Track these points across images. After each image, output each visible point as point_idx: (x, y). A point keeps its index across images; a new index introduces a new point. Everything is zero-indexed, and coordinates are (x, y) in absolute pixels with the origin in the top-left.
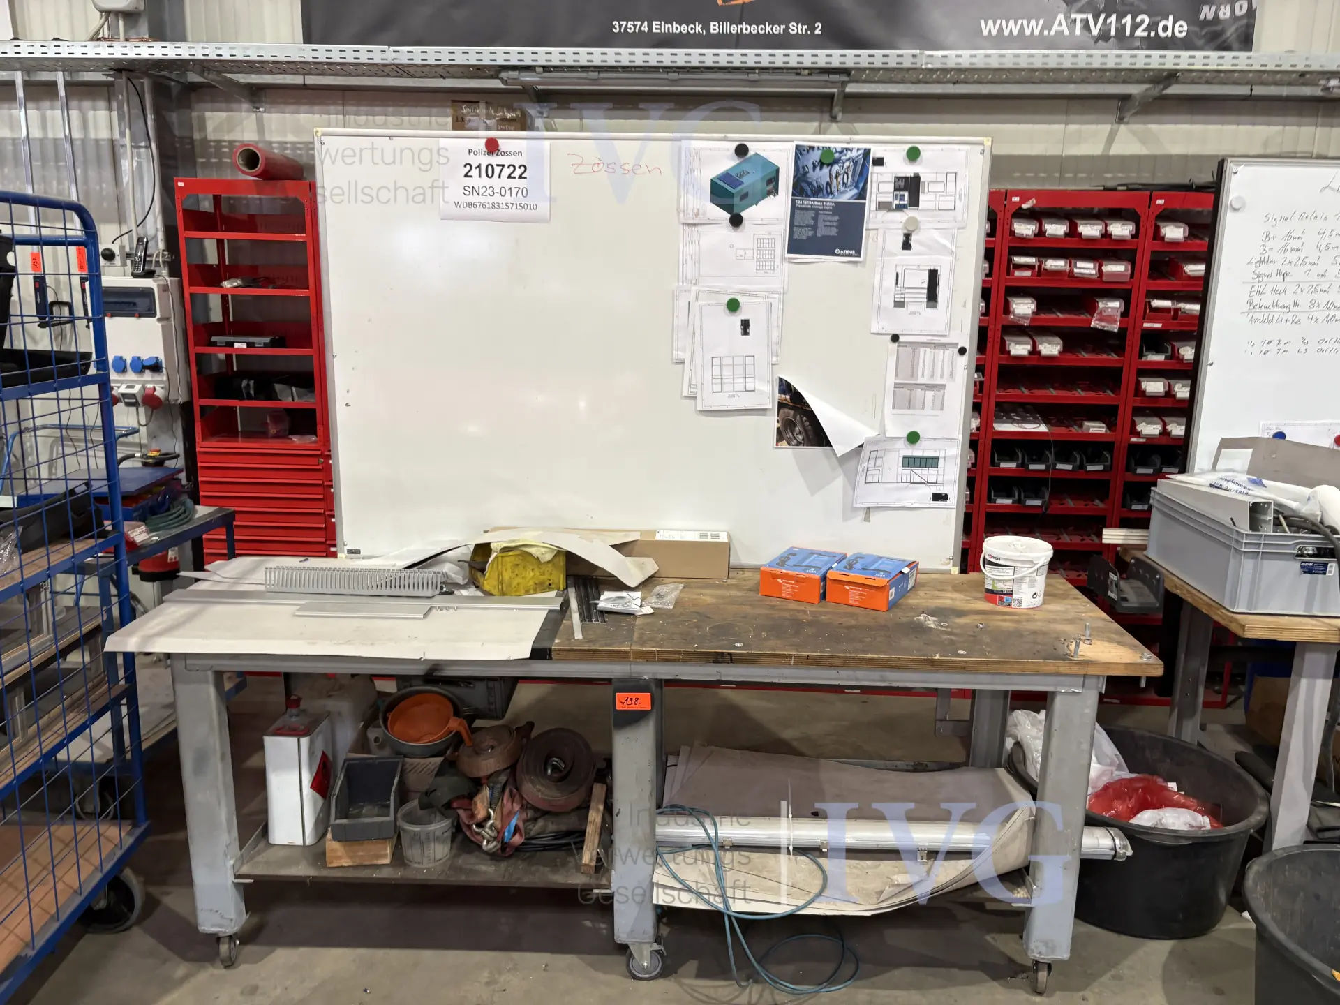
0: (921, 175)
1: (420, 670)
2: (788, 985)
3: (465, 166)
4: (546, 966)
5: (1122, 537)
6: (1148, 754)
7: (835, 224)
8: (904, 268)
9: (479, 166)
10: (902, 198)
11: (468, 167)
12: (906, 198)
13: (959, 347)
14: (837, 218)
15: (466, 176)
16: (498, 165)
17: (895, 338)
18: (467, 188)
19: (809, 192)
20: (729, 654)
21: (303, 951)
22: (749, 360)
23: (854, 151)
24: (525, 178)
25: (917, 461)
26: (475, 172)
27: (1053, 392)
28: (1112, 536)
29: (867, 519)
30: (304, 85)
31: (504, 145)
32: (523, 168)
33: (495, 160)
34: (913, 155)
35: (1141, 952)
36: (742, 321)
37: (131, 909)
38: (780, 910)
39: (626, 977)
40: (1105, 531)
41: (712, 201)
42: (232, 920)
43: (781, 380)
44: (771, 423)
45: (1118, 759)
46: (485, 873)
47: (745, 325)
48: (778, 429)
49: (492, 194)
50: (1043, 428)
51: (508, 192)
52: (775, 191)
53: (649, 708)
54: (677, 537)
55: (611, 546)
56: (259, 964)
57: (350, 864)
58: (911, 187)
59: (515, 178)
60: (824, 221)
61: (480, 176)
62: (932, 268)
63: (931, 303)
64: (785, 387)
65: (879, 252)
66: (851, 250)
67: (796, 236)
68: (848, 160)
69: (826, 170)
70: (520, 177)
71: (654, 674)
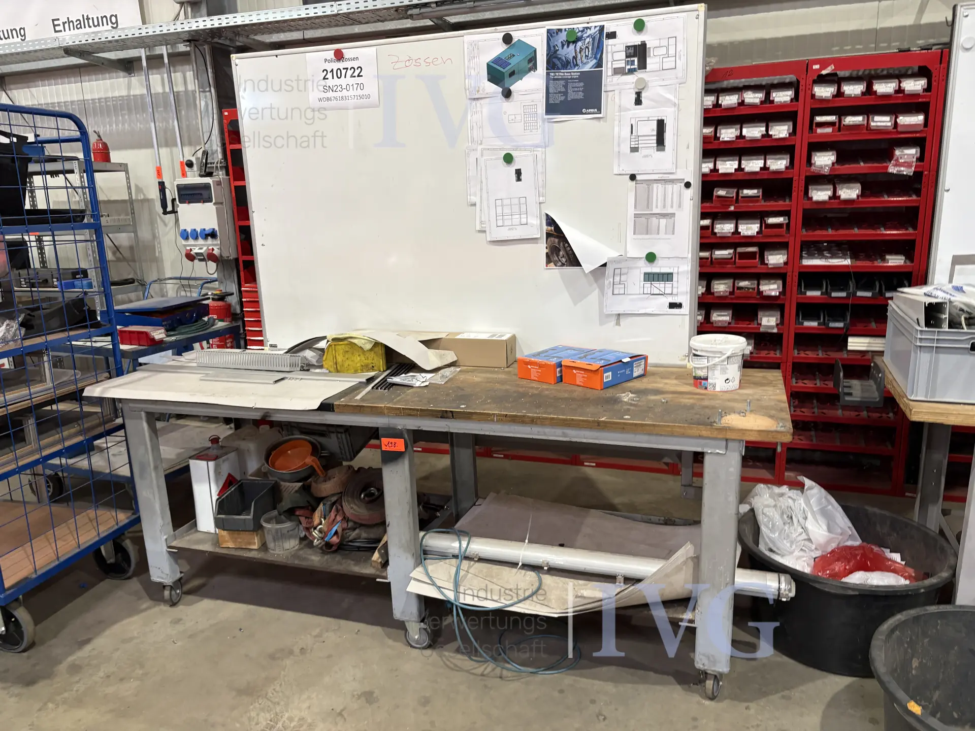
0: (646, 42)
1: (257, 416)
2: (516, 666)
3: (323, 71)
4: (358, 631)
5: (866, 345)
6: (878, 528)
7: (581, 89)
8: (637, 120)
9: (332, 71)
10: (633, 63)
11: (325, 72)
12: (636, 63)
13: (685, 181)
14: (582, 84)
15: (324, 78)
16: (344, 69)
17: (633, 177)
18: (325, 87)
19: (560, 65)
20: (451, 411)
21: (220, 602)
22: (523, 200)
23: (593, 28)
24: (362, 76)
25: (656, 277)
26: (329, 75)
27: (856, 231)
28: (856, 343)
29: (618, 324)
30: (304, 39)
31: (347, 53)
32: (359, 69)
33: (341, 65)
34: (639, 26)
35: (819, 683)
36: (516, 170)
37: (129, 565)
38: (491, 605)
39: (406, 645)
40: (850, 340)
41: (489, 80)
42: (167, 575)
43: (547, 215)
44: (542, 249)
45: (851, 530)
46: (312, 560)
47: (518, 173)
48: (547, 253)
49: (341, 90)
50: (847, 262)
51: (351, 87)
52: (534, 68)
53: (403, 450)
54: (472, 336)
55: (420, 341)
56: (191, 607)
57: (233, 546)
58: (639, 53)
59: (355, 77)
60: (573, 87)
61: (333, 78)
62: (660, 118)
63: (660, 147)
64: (551, 221)
65: (617, 108)
66: (594, 108)
67: (551, 102)
68: (588, 36)
69: (572, 47)
70: (359, 76)
71: (405, 425)
